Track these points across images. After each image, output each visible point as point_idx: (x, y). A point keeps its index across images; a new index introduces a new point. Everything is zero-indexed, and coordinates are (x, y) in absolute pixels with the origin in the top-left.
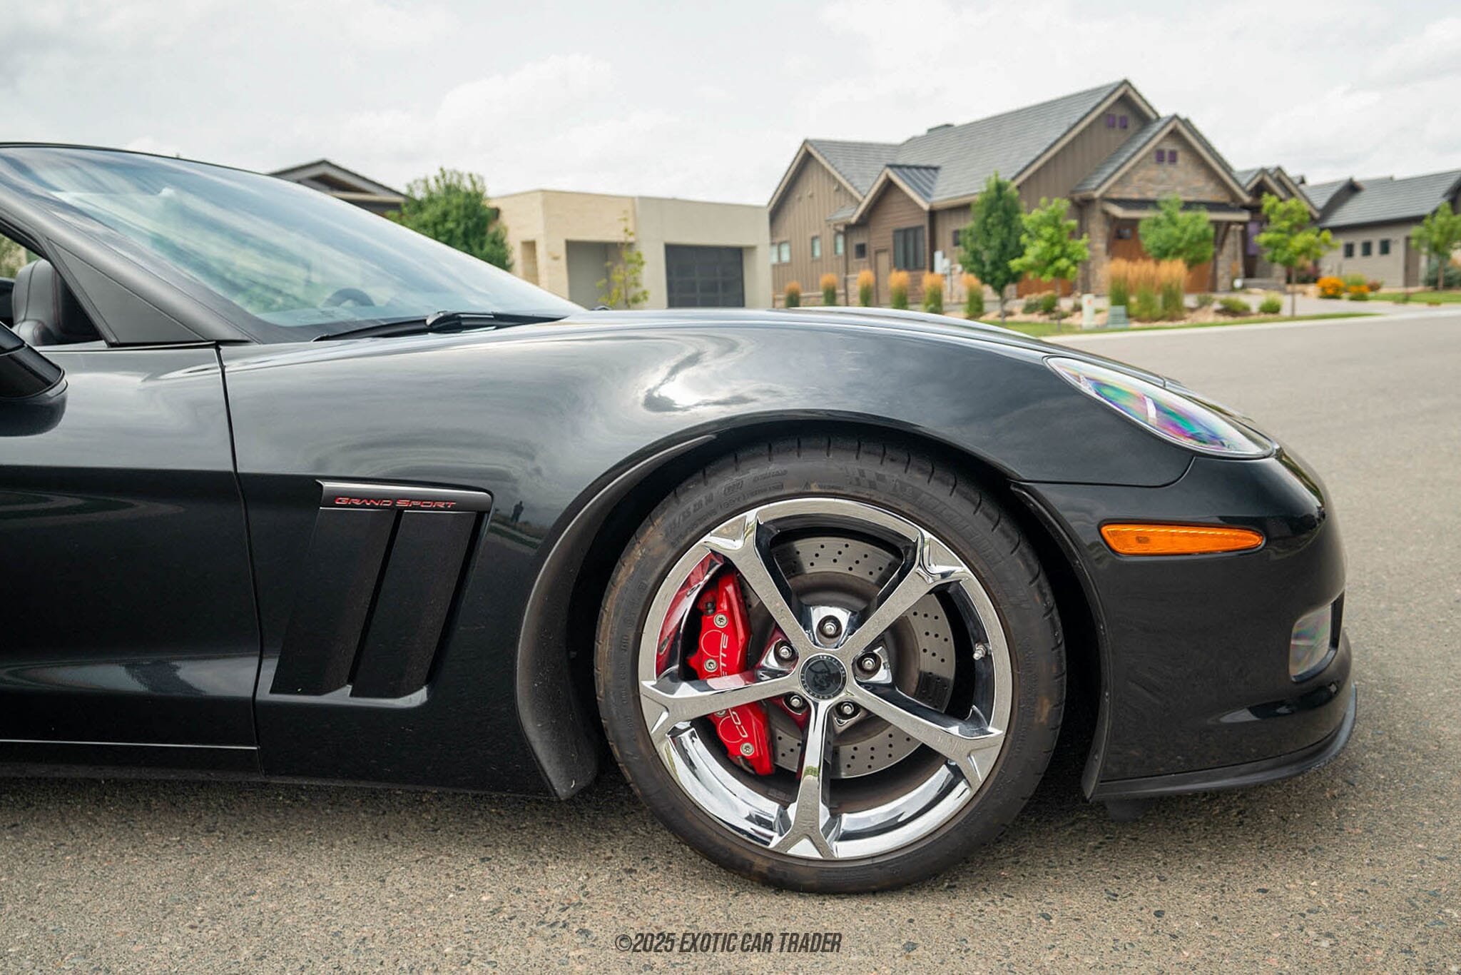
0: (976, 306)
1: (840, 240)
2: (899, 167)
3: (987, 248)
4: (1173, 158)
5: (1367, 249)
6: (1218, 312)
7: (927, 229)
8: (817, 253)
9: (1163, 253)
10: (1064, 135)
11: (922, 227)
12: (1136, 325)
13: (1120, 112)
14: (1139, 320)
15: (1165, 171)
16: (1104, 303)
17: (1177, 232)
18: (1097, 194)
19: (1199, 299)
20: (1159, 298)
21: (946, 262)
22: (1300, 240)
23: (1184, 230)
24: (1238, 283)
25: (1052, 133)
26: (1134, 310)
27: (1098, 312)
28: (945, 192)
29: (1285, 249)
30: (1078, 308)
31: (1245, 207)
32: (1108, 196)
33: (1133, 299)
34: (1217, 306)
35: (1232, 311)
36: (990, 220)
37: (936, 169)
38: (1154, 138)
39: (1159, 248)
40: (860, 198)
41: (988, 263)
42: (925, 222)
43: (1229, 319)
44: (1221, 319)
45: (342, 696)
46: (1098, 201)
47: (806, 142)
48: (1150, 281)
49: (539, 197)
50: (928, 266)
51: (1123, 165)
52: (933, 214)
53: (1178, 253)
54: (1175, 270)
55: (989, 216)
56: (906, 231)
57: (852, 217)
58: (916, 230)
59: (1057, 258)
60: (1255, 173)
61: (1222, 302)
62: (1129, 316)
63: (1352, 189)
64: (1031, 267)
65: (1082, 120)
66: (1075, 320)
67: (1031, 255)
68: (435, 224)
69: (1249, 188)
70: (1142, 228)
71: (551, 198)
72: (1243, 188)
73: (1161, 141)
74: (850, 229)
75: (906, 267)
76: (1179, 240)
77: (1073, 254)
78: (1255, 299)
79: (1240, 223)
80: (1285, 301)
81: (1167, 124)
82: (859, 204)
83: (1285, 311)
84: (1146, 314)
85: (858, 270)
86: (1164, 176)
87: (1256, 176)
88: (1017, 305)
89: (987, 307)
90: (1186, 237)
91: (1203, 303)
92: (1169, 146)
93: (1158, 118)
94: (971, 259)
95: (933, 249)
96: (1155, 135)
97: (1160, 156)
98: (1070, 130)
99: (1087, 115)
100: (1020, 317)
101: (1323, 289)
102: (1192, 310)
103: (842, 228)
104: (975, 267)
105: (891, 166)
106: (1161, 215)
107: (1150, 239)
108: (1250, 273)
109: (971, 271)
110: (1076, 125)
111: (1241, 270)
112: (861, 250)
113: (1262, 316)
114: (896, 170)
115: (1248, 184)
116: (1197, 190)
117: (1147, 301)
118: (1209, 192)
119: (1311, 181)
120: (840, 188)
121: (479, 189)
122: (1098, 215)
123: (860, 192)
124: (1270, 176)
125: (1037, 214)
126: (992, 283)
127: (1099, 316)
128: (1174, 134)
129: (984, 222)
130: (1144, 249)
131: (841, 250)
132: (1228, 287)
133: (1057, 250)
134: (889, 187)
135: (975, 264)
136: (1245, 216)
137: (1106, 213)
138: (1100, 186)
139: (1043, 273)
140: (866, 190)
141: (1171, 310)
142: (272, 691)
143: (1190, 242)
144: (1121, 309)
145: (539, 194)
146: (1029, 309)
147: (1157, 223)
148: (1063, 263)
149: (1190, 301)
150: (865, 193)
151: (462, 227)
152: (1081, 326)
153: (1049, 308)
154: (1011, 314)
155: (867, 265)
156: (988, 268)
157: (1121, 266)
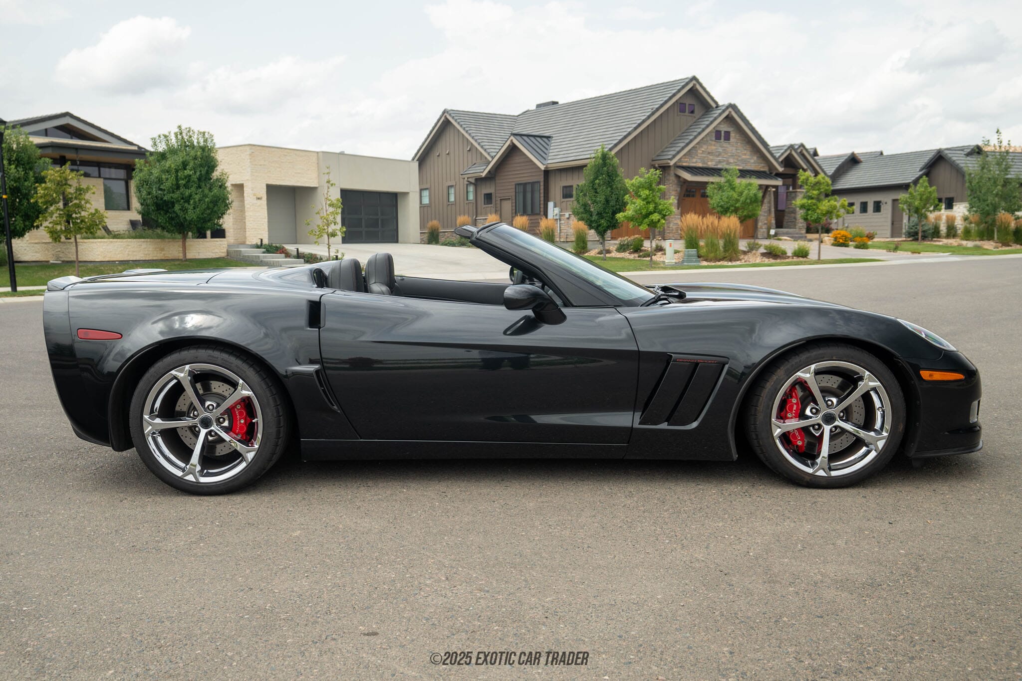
0: (582, 244)
1: (471, 189)
2: (521, 135)
3: (595, 202)
4: (727, 136)
5: (864, 208)
6: (763, 255)
7: (542, 184)
8: (452, 199)
9: (725, 211)
10: (649, 117)
11: (539, 182)
12: (705, 263)
13: (689, 101)
14: (706, 260)
15: (722, 147)
16: (680, 245)
17: (735, 196)
18: (672, 163)
19: (749, 245)
20: (721, 243)
21: (557, 210)
22: (825, 205)
23: (741, 194)
24: (772, 232)
25: (639, 115)
26: (703, 251)
27: (676, 252)
28: (557, 156)
29: (814, 210)
30: (660, 249)
31: (779, 175)
32: (680, 164)
33: (702, 243)
34: (762, 250)
35: (773, 254)
36: (597, 181)
37: (548, 137)
38: (715, 121)
39: (721, 206)
40: (490, 159)
41: (595, 213)
42: (541, 179)
43: (772, 261)
44: (766, 261)
45: (664, 426)
46: (672, 168)
47: (444, 112)
48: (714, 231)
49: (248, 151)
50: (542, 213)
51: (691, 141)
52: (547, 173)
53: (736, 211)
54: (731, 222)
55: (596, 178)
56: (525, 185)
57: (482, 172)
58: (533, 184)
59: (651, 213)
60: (785, 148)
61: (766, 248)
62: (699, 257)
63: (853, 161)
64: (632, 219)
65: (662, 106)
66: (658, 257)
67: (630, 211)
68: (177, 171)
69: (780, 160)
70: (709, 190)
71: (256, 150)
72: (776, 159)
73: (720, 123)
74: (479, 181)
75: (524, 213)
76: (737, 201)
77: (663, 210)
78: (788, 245)
79: (774, 186)
80: (812, 247)
81: (724, 111)
82: (490, 162)
83: (813, 256)
84: (712, 255)
85: (486, 214)
86: (720, 150)
87: (786, 151)
88: (612, 245)
89: (589, 245)
90: (742, 199)
91: (752, 248)
92: (724, 128)
93: (717, 106)
94: (582, 210)
95: (547, 200)
96: (715, 119)
97: (718, 135)
98: (653, 114)
99: (666, 102)
100: (615, 254)
101: (836, 239)
102: (745, 253)
103: (473, 181)
104: (584, 216)
105: (515, 135)
106: (722, 180)
107: (715, 199)
108: (779, 224)
109: (581, 219)
110: (658, 109)
111: (773, 222)
112: (488, 198)
113: (795, 259)
114: (518, 137)
115: (780, 157)
116: (745, 161)
117: (712, 246)
118: (753, 163)
119: (821, 153)
120: (472, 149)
121: (209, 145)
122: (672, 178)
123: (489, 154)
124: (795, 150)
125: (637, 180)
126: (597, 229)
127: (677, 255)
128: (729, 118)
129: (593, 182)
130: (711, 207)
131: (471, 197)
132: (766, 235)
133: (651, 207)
134: (513, 150)
135: (585, 214)
136: (779, 182)
137: (678, 177)
138: (674, 156)
139: (641, 224)
140: (495, 151)
141: (730, 253)
142: (639, 424)
143: (744, 203)
144: (693, 251)
145: (248, 148)
146: (622, 248)
147: (720, 188)
148: (655, 217)
149: (743, 245)
150: (493, 154)
151: (198, 173)
152: (664, 262)
153: (637, 249)
154: (609, 252)
155: (494, 210)
156: (595, 217)
157: (692, 219)
